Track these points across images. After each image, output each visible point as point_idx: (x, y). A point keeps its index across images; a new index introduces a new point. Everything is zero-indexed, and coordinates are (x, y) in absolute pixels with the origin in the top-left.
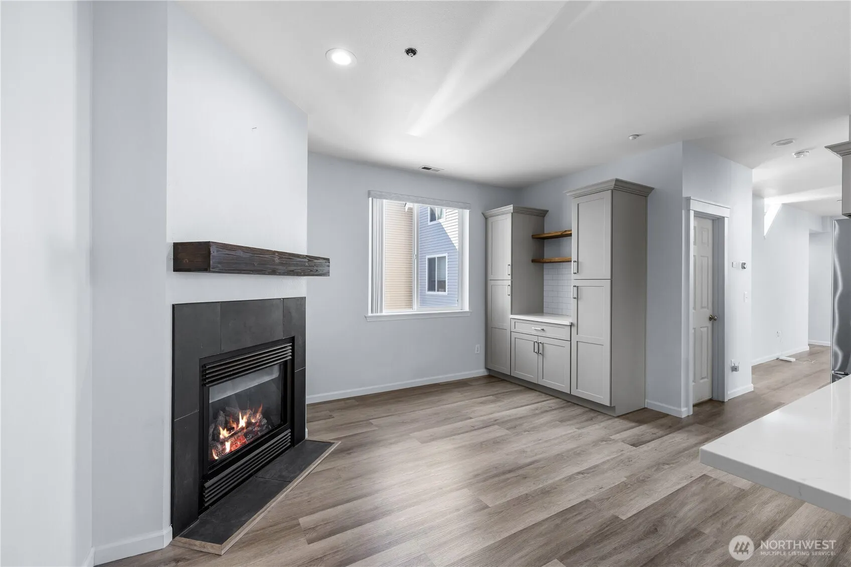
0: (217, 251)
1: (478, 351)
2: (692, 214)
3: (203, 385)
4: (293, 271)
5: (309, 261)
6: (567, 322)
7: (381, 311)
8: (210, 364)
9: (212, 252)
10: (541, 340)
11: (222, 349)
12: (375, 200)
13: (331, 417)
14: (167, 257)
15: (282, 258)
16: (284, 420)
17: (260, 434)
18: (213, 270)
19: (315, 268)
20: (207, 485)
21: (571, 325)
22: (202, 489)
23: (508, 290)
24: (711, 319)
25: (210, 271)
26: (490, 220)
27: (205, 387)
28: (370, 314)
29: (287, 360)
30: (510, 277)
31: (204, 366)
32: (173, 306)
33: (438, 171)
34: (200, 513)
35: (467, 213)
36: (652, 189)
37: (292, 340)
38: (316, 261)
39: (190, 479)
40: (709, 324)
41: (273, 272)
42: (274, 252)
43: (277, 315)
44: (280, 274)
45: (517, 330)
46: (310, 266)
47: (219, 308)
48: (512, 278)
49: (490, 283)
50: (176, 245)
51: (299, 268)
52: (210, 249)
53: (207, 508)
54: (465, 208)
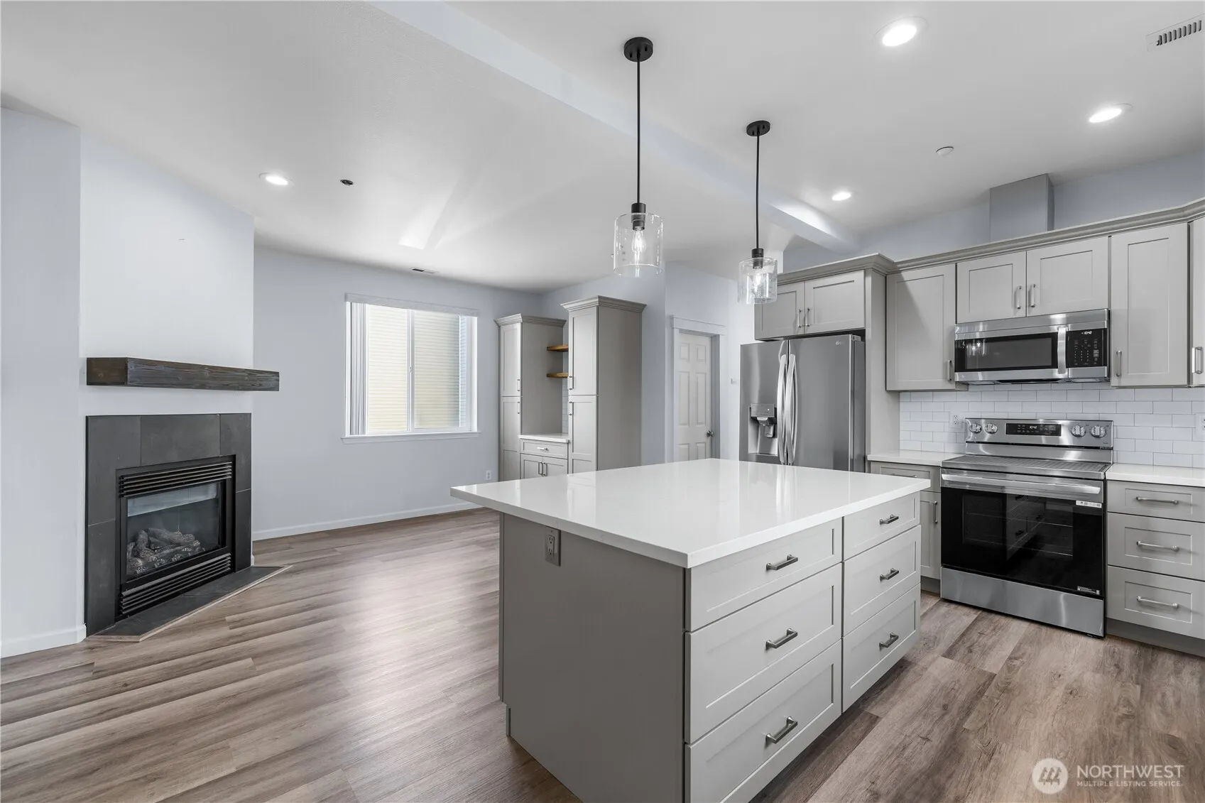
0: (135, 366)
1: (489, 477)
2: (676, 332)
3: (120, 497)
4: (227, 385)
5: (250, 374)
6: (564, 440)
7: (364, 432)
8: (127, 476)
9: (129, 367)
10: (546, 460)
11: (142, 461)
12: (354, 304)
13: (289, 548)
14: (80, 371)
15: (212, 372)
16: (223, 543)
17: (190, 554)
18: (131, 384)
19: (258, 382)
20: (124, 594)
21: (568, 443)
22: (120, 597)
23: (517, 408)
24: (709, 435)
25: (127, 385)
26: (503, 328)
27: (122, 499)
28: (348, 435)
29: (225, 480)
30: (519, 394)
31: (122, 477)
32: (87, 417)
33: (432, 273)
34: (116, 620)
35: (475, 319)
36: (645, 306)
37: (233, 458)
38: (259, 375)
39: (106, 584)
40: (708, 440)
41: (203, 386)
42: (203, 367)
43: (213, 431)
44: (210, 388)
45: (526, 451)
46: (250, 380)
47: (139, 422)
48: (522, 395)
49: (503, 400)
50: (90, 361)
51: (236, 382)
52: (126, 364)
53: (125, 616)
54: (473, 315)
